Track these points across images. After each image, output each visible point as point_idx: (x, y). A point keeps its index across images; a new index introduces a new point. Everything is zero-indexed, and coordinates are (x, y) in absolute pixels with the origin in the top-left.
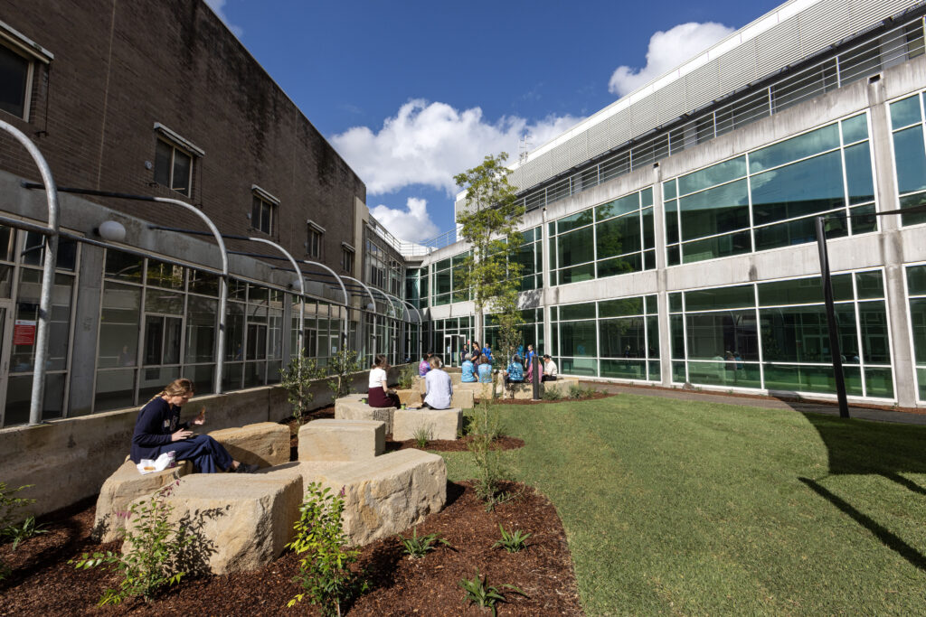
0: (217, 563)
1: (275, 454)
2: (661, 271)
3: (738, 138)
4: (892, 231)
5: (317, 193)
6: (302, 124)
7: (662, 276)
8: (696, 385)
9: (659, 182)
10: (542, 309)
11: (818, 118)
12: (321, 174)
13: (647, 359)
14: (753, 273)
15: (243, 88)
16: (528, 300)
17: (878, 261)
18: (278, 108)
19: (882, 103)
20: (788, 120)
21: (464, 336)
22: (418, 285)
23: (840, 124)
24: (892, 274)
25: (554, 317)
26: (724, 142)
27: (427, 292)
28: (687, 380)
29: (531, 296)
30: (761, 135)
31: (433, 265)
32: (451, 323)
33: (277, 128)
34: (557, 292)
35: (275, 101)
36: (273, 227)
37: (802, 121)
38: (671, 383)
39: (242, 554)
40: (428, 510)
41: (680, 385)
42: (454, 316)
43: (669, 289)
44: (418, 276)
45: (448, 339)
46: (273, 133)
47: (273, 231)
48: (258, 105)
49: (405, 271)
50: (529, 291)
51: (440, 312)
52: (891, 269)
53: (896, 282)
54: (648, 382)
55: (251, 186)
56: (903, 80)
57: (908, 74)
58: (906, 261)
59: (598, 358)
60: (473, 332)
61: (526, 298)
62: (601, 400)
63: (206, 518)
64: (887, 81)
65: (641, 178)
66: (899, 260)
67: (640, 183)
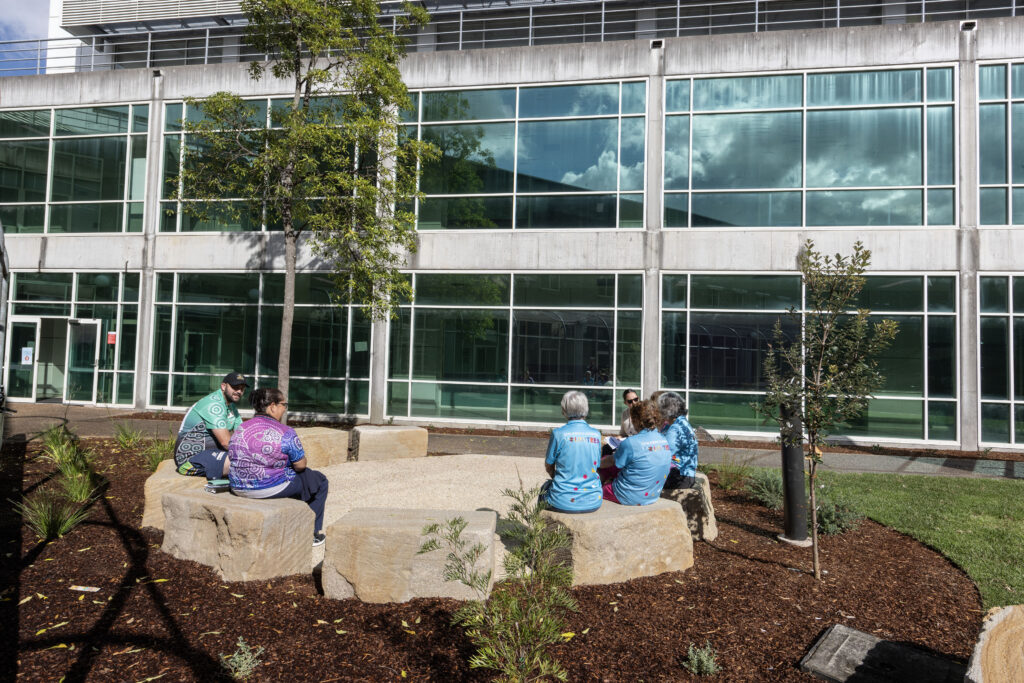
2: (653, 233)
3: (796, 44)
4: (970, 228)
7: (653, 243)
9: (661, 75)
11: (901, 53)
13: (615, 387)
14: (803, 258)
17: (952, 264)
19: (972, 61)
20: (866, 43)
21: (97, 322)
23: (926, 70)
24: (966, 283)
26: (775, 44)
30: (828, 50)
37: (883, 50)
42: (54, 267)
43: (665, 266)
45: (24, 329)
52: (966, 276)
53: (970, 293)
56: (995, 39)
57: (1001, 35)
58: (982, 268)
64: (980, 34)
65: (626, 58)
66: (975, 266)
67: (622, 67)
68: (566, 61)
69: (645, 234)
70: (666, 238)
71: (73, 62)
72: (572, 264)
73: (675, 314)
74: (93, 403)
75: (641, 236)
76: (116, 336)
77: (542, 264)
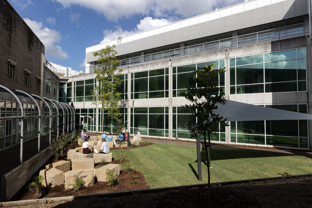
0: (86, 185)
1: (67, 168)
2: (170, 99)
3: (194, 58)
4: (228, 95)
5: (28, 56)
6: (24, 25)
7: (170, 101)
8: (179, 139)
9: (171, 66)
10: (127, 108)
11: (214, 58)
12: (29, 46)
13: (165, 129)
15: (5, 17)
16: (122, 103)
18: (16, 21)
19: (228, 58)
20: (207, 56)
21: (91, 117)
22: (66, 90)
23: (219, 61)
25: (132, 112)
26: (191, 58)
27: (71, 95)
28: (177, 137)
29: (123, 102)
31: (75, 82)
32: (84, 111)
33: (15, 30)
34: (133, 102)
35: (15, 18)
36: (13, 76)
38: (172, 138)
39: (90, 183)
40: (117, 175)
41: (174, 138)
42: (85, 108)
43: (172, 105)
44: (66, 86)
45: (82, 118)
46: (14, 33)
47: (13, 78)
48: (10, 23)
49: (59, 83)
50: (122, 100)
51: (78, 105)
54: (165, 138)
55: (7, 60)
56: (232, 53)
59: (148, 128)
60: (95, 115)
61: (121, 103)
62: (149, 146)
63: (83, 178)
64: (229, 52)
67: (165, 65)
68: (156, 65)
70: (173, 99)
71: (89, 71)
73: (174, 115)
74: (90, 131)
75: (168, 99)
76: (93, 119)
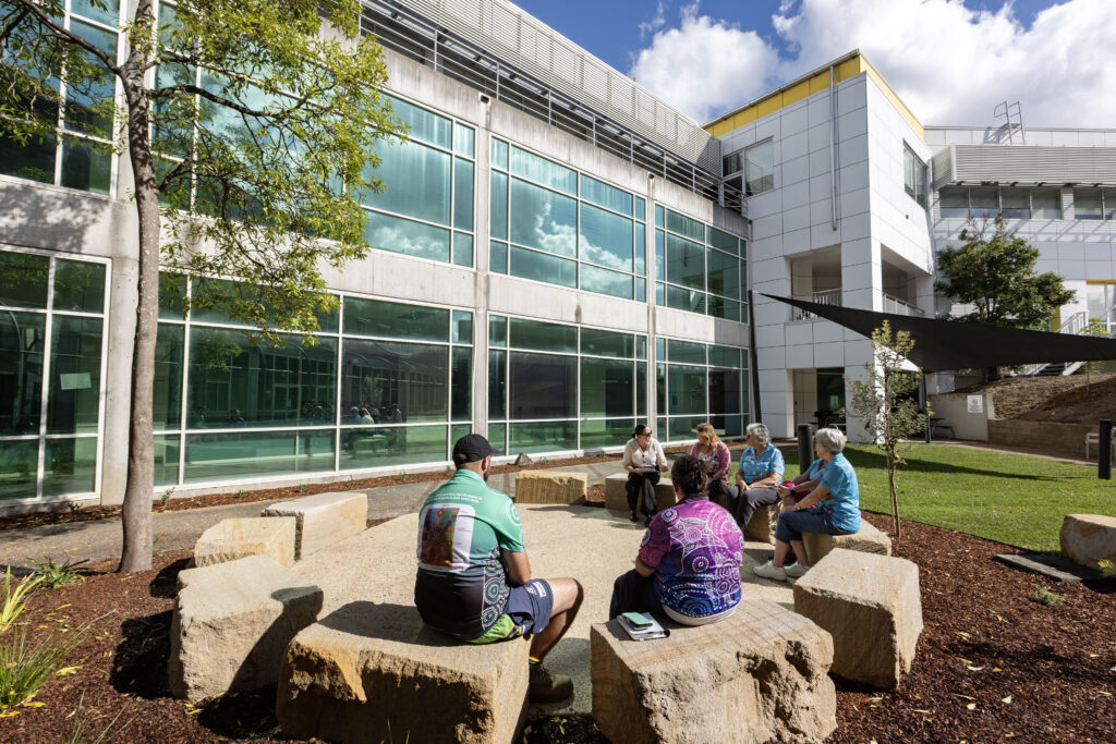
2: (481, 275)
3: (575, 147)
4: (652, 306)
9: (487, 129)
14: (578, 313)
23: (634, 196)
26: (563, 141)
43: (491, 307)
65: (459, 99)
66: (654, 332)
67: (456, 106)
69: (475, 274)
70: (492, 282)
72: (409, 294)
73: (497, 353)
75: (472, 275)
77: (378, 289)
